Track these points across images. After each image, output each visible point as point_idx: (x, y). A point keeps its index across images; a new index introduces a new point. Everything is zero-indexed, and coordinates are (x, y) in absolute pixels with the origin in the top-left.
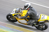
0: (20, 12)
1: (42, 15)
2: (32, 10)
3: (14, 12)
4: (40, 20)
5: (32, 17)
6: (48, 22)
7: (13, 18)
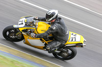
0: (34, 25)
1: (72, 33)
2: (60, 24)
3: (22, 24)
4: (68, 43)
5: (58, 37)
6: (82, 46)
7: (17, 34)
